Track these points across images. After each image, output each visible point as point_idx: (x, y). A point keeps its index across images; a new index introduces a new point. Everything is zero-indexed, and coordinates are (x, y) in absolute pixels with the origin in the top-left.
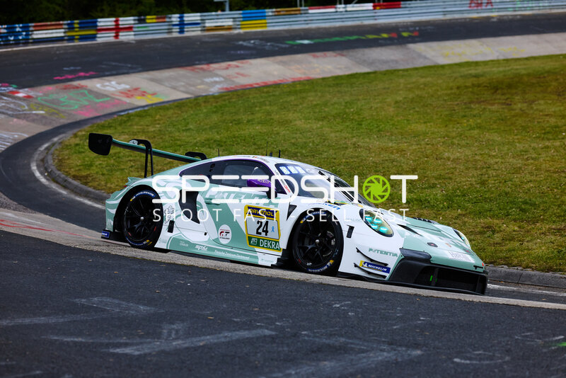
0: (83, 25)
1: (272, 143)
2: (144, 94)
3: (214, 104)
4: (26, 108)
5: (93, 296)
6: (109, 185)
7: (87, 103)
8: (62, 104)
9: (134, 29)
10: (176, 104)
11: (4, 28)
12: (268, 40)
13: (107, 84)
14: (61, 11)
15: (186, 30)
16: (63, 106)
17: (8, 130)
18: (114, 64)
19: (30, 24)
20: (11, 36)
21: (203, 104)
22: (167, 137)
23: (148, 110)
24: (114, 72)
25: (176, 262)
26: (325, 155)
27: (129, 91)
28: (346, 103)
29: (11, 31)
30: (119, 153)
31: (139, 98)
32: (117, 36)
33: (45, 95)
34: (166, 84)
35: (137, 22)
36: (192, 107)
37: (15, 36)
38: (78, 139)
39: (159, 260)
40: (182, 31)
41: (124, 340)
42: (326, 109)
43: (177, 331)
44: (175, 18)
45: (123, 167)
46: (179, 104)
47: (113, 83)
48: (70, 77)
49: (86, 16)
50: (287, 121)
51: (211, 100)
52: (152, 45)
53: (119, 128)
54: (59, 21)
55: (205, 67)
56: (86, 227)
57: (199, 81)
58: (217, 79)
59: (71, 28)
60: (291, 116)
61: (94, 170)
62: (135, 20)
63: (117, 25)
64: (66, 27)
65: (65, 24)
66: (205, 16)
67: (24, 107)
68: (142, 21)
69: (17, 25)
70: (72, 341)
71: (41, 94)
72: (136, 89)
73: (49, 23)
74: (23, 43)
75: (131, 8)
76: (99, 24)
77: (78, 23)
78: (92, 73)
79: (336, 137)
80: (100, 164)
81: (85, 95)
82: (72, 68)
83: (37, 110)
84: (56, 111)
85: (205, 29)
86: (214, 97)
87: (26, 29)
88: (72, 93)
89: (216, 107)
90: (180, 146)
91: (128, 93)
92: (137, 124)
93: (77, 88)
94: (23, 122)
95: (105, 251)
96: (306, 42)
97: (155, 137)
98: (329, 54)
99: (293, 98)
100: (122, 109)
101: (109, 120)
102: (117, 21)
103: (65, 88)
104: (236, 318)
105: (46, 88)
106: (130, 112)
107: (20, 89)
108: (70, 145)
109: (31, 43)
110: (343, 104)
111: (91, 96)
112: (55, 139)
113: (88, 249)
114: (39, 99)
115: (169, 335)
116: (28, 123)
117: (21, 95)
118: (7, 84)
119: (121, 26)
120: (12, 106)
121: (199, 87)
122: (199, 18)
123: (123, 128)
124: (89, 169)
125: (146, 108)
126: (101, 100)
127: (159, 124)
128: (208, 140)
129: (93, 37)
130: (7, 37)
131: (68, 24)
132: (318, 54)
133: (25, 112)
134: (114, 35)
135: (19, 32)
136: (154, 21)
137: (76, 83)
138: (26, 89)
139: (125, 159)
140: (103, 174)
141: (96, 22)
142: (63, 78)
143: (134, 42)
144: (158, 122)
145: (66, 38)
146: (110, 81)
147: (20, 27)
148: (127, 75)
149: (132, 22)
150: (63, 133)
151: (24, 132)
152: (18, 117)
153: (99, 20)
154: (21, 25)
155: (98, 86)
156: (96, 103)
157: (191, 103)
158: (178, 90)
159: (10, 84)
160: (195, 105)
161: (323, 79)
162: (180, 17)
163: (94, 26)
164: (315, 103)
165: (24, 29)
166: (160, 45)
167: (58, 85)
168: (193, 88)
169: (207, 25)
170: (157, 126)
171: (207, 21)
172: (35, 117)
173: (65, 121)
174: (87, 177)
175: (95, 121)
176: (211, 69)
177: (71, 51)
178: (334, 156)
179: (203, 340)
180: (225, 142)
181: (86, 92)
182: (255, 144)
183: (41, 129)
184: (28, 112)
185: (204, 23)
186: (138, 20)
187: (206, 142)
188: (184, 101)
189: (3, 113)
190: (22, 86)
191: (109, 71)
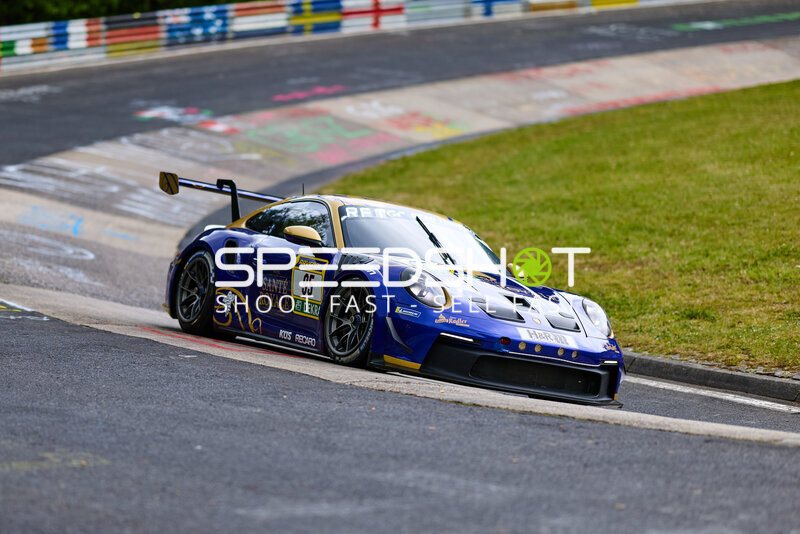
0: (317, 7)
1: (667, 203)
2: (428, 122)
3: (554, 138)
4: (230, 149)
7: (331, 140)
8: (290, 143)
9: (406, 11)
10: (485, 138)
11: (186, 15)
12: (640, 23)
13: (364, 105)
15: (495, 9)
16: (291, 146)
18: (374, 71)
19: (230, 7)
20: (197, 28)
21: (533, 138)
23: (439, 149)
24: (375, 86)
26: (764, 223)
27: (403, 118)
28: (792, 131)
29: (197, 20)
31: (421, 129)
32: (376, 24)
33: (261, 127)
34: (467, 104)
36: (515, 144)
37: (203, 27)
40: (488, 13)
42: (757, 143)
46: (492, 141)
47: (375, 104)
48: (300, 95)
50: (688, 165)
51: (547, 131)
53: (393, 183)
55: (532, 73)
57: (523, 98)
58: (554, 94)
59: (298, 11)
60: (693, 155)
63: (377, 4)
64: (291, 10)
65: (288, 5)
67: (226, 147)
69: (207, 9)
71: (252, 126)
72: (415, 115)
73: (260, 4)
74: (217, 40)
76: (344, 4)
77: (311, 3)
78: (338, 87)
79: (781, 190)
81: (325, 126)
82: (303, 80)
83: (248, 151)
84: (280, 155)
85: (529, 8)
86: (551, 125)
88: (307, 124)
89: (556, 142)
90: (503, 210)
91: (402, 122)
93: (314, 114)
96: (709, 25)
97: (456, 196)
98: (751, 45)
99: (691, 124)
100: (393, 149)
101: (372, 168)
103: (295, 115)
105: (261, 116)
106: (408, 153)
107: (217, 116)
109: (232, 39)
110: (786, 132)
111: (338, 128)
114: (250, 134)
117: (219, 128)
118: (195, 110)
119: (383, 7)
120: (206, 146)
121: (524, 109)
125: (434, 146)
126: (356, 134)
128: (551, 200)
129: (336, 27)
130: (190, 29)
131: (293, 5)
132: (733, 46)
133: (226, 157)
134: (371, 21)
135: (210, 20)
137: (312, 106)
138: (228, 119)
142: (289, 97)
143: (407, 34)
145: (290, 29)
146: (369, 101)
147: (213, 13)
148: (397, 90)
152: (217, 165)
154: (214, 9)
155: (350, 109)
156: (348, 140)
157: (512, 137)
158: (488, 115)
159: (200, 109)
160: (520, 138)
161: (745, 91)
163: (336, 7)
164: (734, 132)
165: (220, 15)
166: (452, 38)
167: (282, 110)
168: (514, 111)
173: (295, 169)
175: (348, 171)
176: (543, 77)
178: (783, 224)
180: (582, 203)
182: (635, 205)
184: (233, 157)
187: (549, 204)
189: (192, 159)
190: (220, 112)
191: (367, 83)
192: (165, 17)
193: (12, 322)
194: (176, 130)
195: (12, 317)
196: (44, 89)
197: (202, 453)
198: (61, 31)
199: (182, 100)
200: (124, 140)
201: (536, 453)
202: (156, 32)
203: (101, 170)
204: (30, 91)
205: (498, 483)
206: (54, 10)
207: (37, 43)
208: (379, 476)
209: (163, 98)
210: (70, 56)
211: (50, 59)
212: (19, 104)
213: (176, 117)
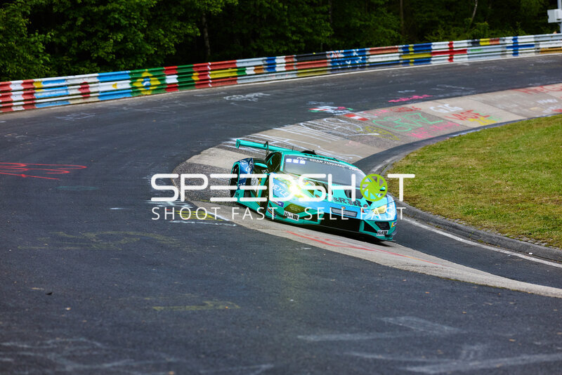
0: (417, 49)
2: (476, 116)
3: (546, 126)
4: (362, 130)
5: (401, 315)
6: (436, 206)
7: (420, 126)
8: (396, 127)
9: (468, 52)
10: (508, 126)
11: (342, 53)
13: (441, 106)
14: (396, 36)
15: (519, 52)
16: (396, 129)
17: (344, 152)
18: (447, 86)
19: (366, 49)
20: (348, 61)
21: (535, 126)
22: (496, 160)
23: (480, 132)
24: (448, 95)
25: (488, 284)
27: (462, 113)
29: (349, 56)
30: (448, 174)
31: (472, 120)
32: (451, 59)
33: (380, 117)
34: (499, 106)
35: (470, 45)
36: (523, 129)
37: (352, 60)
38: (409, 161)
39: (472, 282)
40: (515, 54)
41: (422, 359)
43: (476, 353)
44: (509, 40)
45: (451, 189)
46: (511, 127)
47: (447, 105)
48: (404, 100)
49: (422, 39)
51: (543, 122)
52: (486, 67)
54: (395, 45)
55: (538, 88)
56: (411, 248)
57: (532, 103)
58: (551, 101)
59: (406, 51)
61: (422, 191)
62: (468, 43)
63: (451, 48)
64: (402, 51)
65: (400, 48)
66: (539, 37)
67: (359, 129)
68: (475, 44)
69: (354, 50)
70: (372, 359)
71: (376, 117)
72: (470, 112)
73: (384, 48)
74: (360, 67)
75: (465, 32)
76: (433, 47)
77: (413, 47)
78: (425, 96)
80: (428, 186)
81: (419, 118)
82: (406, 91)
83: (372, 132)
84: (390, 133)
85: (539, 51)
86: (547, 119)
87: (362, 53)
88: (406, 116)
89: (547, 129)
91: (461, 116)
92: (467, 147)
93: (412, 110)
94: (357, 144)
95: (420, 272)
100: (455, 131)
101: (441, 142)
102: (450, 44)
103: (400, 111)
104: (538, 341)
105: (380, 111)
106: (463, 133)
107: (355, 112)
108: (402, 167)
109: (368, 67)
111: (424, 119)
112: (388, 161)
113: (404, 269)
114: (374, 122)
115: (468, 356)
116: (363, 145)
117: (356, 118)
118: (343, 108)
119: (454, 49)
120: (348, 128)
121: (532, 109)
122: (533, 40)
123: (454, 151)
124: (418, 191)
125: (478, 131)
126: (434, 123)
127: (490, 146)
129: (428, 60)
130: (344, 61)
131: (403, 48)
133: (359, 135)
134: (449, 58)
135: (356, 56)
136: (488, 43)
137: (409, 106)
138: (362, 112)
139: (453, 181)
140: (431, 196)
141: (430, 46)
142: (397, 101)
143: (468, 65)
144: (489, 144)
145: (401, 62)
146: (443, 104)
147: (357, 52)
148: (460, 98)
149: (466, 45)
150: (397, 155)
151: (359, 154)
152: (353, 139)
153: (433, 43)
154: (358, 50)
155: (432, 108)
156: (430, 125)
157: (523, 125)
158: (511, 112)
159: (347, 106)
160: (527, 127)
162: (513, 40)
163: (428, 49)
165: (361, 54)
166: (494, 67)
167: (392, 108)
168: (526, 110)
169: (541, 46)
170: (488, 148)
171: (541, 43)
172: (370, 139)
173: (399, 142)
174: (415, 198)
175: (428, 143)
176: (545, 91)
177: (407, 74)
179: (500, 362)
181: (420, 114)
183: (375, 150)
184: (363, 135)
185: (539, 45)
186: (472, 43)
188: (517, 123)
189: (339, 135)
190: (358, 109)
191: (442, 93)
192: (331, 54)
194: (330, 119)
195: (216, 224)
196: (261, 94)
197: (292, 303)
198: (272, 62)
199: (337, 103)
200: (301, 124)
201: (479, 308)
202: (326, 62)
203: (286, 141)
204: (252, 95)
205: (450, 325)
206: (269, 50)
207: (257, 68)
208: (385, 319)
209: (326, 101)
210: (276, 76)
211: (265, 77)
212: (246, 102)
213: (332, 111)
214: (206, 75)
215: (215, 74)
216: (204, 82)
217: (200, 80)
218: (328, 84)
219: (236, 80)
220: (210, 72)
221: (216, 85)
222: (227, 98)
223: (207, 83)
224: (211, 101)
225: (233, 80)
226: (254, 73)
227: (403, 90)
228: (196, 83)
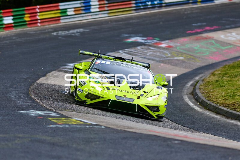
4: (169, 55)
7: (215, 50)
8: (196, 52)
13: (229, 35)
20: (148, 2)
24: (233, 26)
33: (182, 45)
37: (151, 1)
47: (234, 34)
48: (199, 31)
67: (167, 54)
74: (158, 7)
78: (215, 27)
81: (213, 44)
82: (199, 24)
83: (178, 56)
84: (192, 57)
88: (203, 43)
93: (206, 38)
94: (168, 66)
103: (197, 40)
105: (181, 40)
107: (162, 41)
109: (165, 6)
111: (217, 45)
114: (178, 48)
116: (172, 67)
117: (163, 45)
118: (151, 38)
120: (158, 54)
126: (226, 48)
129: (212, 0)
130: (145, 2)
133: (168, 59)
137: (204, 35)
138: (167, 41)
142: (194, 31)
145: (190, 2)
146: (231, 33)
152: (164, 62)
155: (222, 36)
156: (223, 50)
159: (154, 37)
167: (190, 37)
172: (177, 62)
173: (200, 64)
175: (224, 64)
181: (213, 42)
184: (171, 58)
190: (163, 39)
191: (228, 25)
193: (88, 129)
194: (143, 47)
195: (88, 127)
196: (81, 30)
198: (88, 4)
200: (120, 51)
202: (131, 4)
204: (75, 31)
207: (76, 10)
209: (136, 34)
210: (91, 15)
211: (83, 17)
212: (70, 36)
213: (143, 41)
214: (35, 16)
215: (42, 15)
216: (34, 22)
217: (31, 21)
218: (134, 21)
219: (59, 20)
220: (38, 14)
221: (44, 24)
222: (55, 34)
223: (37, 23)
224: (42, 36)
225: (57, 19)
226: (73, 13)
227: (197, 23)
228: (27, 23)
